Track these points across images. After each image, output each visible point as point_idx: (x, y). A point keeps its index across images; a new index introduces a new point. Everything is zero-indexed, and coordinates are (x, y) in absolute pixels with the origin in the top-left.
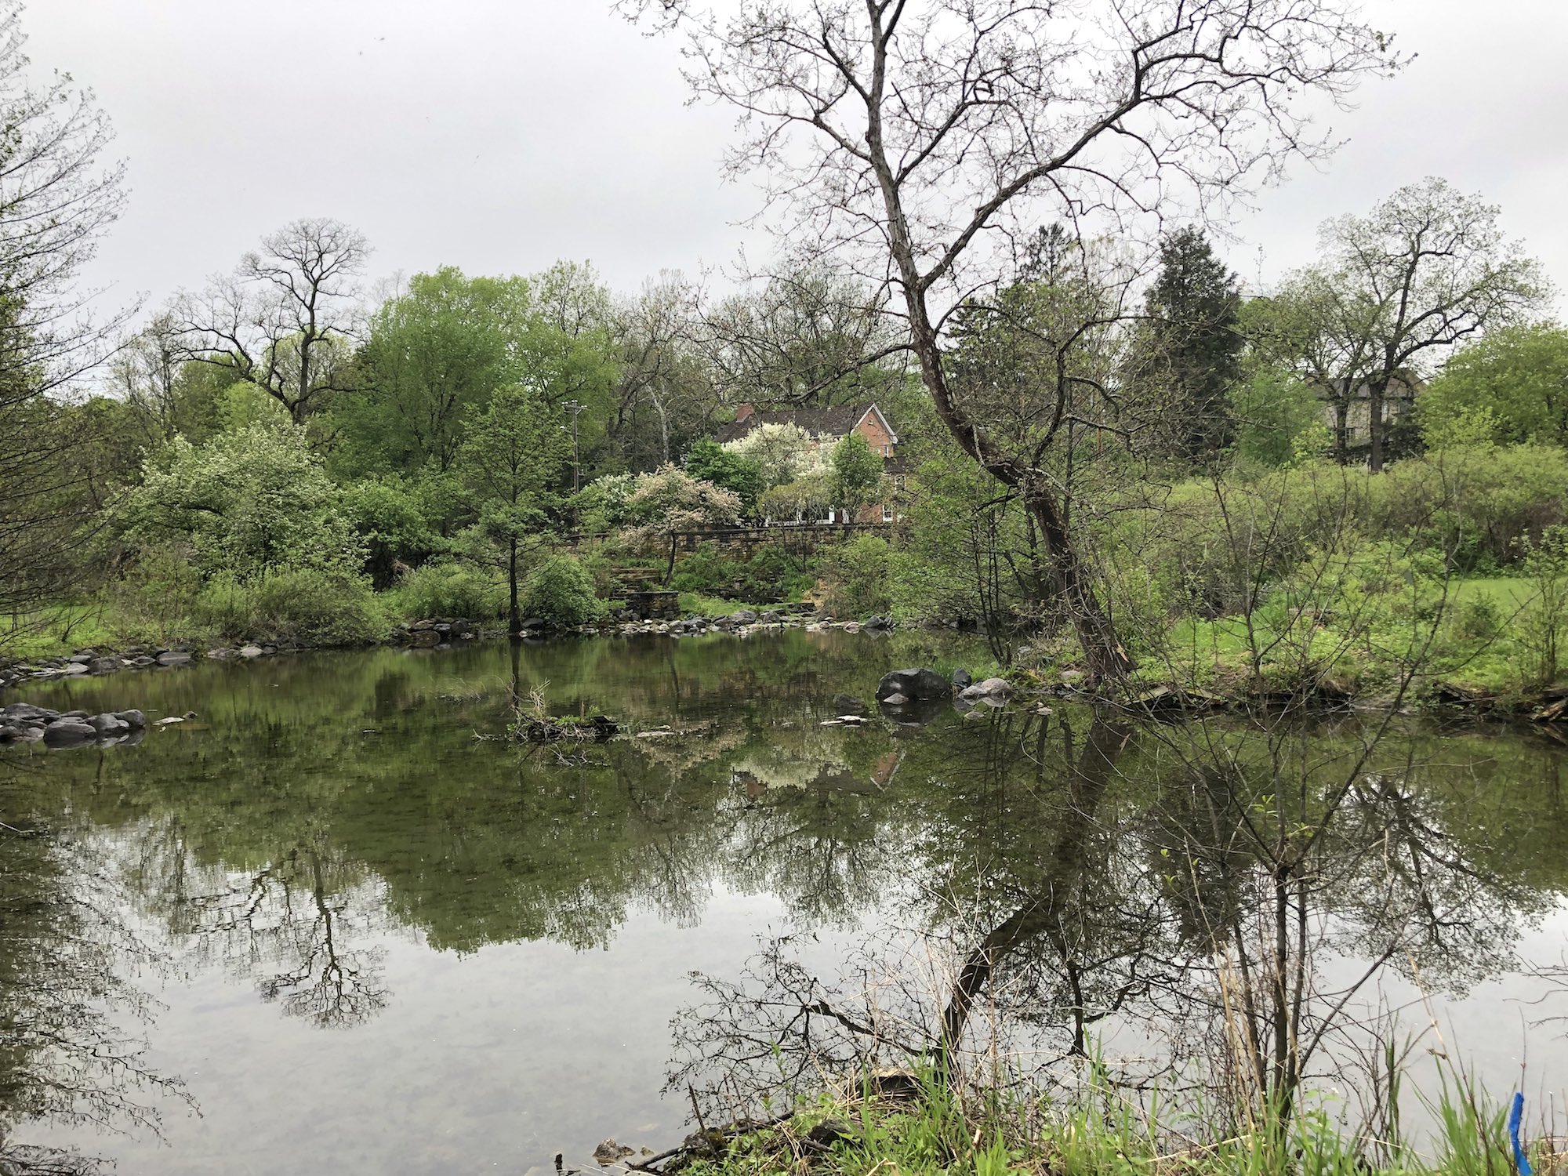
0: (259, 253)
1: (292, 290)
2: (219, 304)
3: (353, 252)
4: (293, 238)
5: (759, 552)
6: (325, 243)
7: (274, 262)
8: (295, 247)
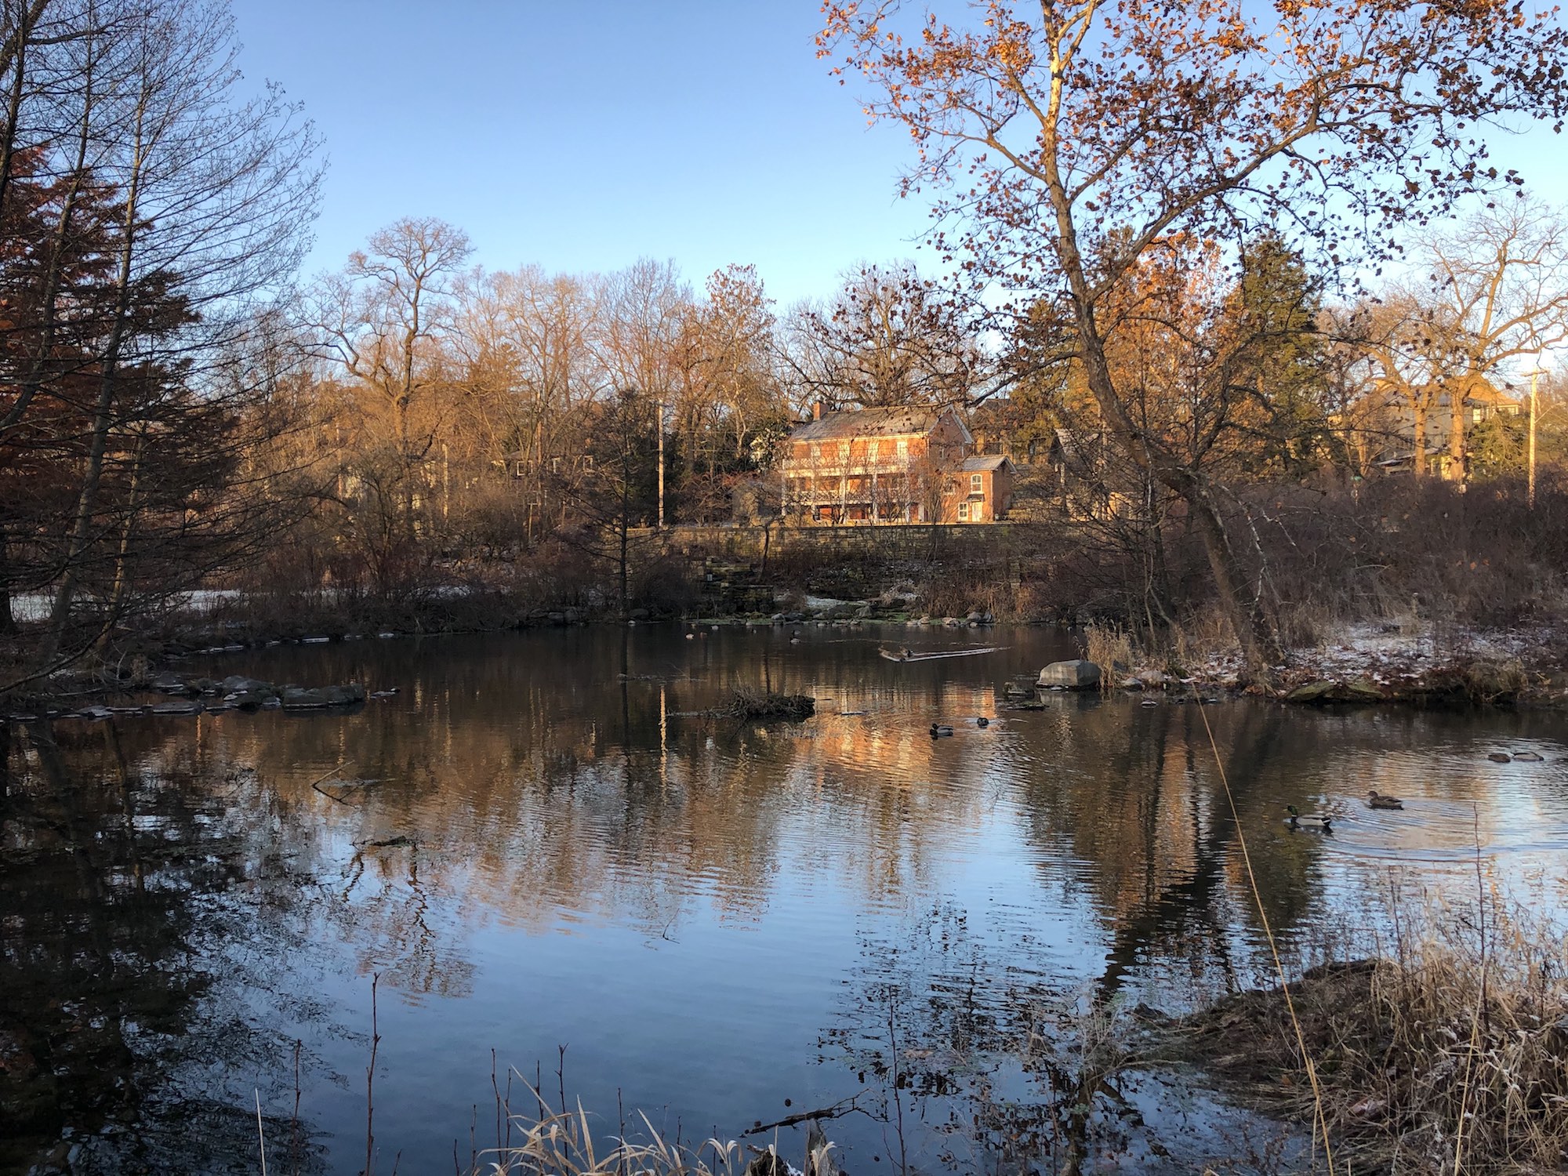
0: (365, 252)
1: (397, 285)
2: (328, 300)
3: (458, 248)
4: (397, 237)
5: (848, 549)
6: (429, 241)
7: (381, 259)
8: (401, 246)
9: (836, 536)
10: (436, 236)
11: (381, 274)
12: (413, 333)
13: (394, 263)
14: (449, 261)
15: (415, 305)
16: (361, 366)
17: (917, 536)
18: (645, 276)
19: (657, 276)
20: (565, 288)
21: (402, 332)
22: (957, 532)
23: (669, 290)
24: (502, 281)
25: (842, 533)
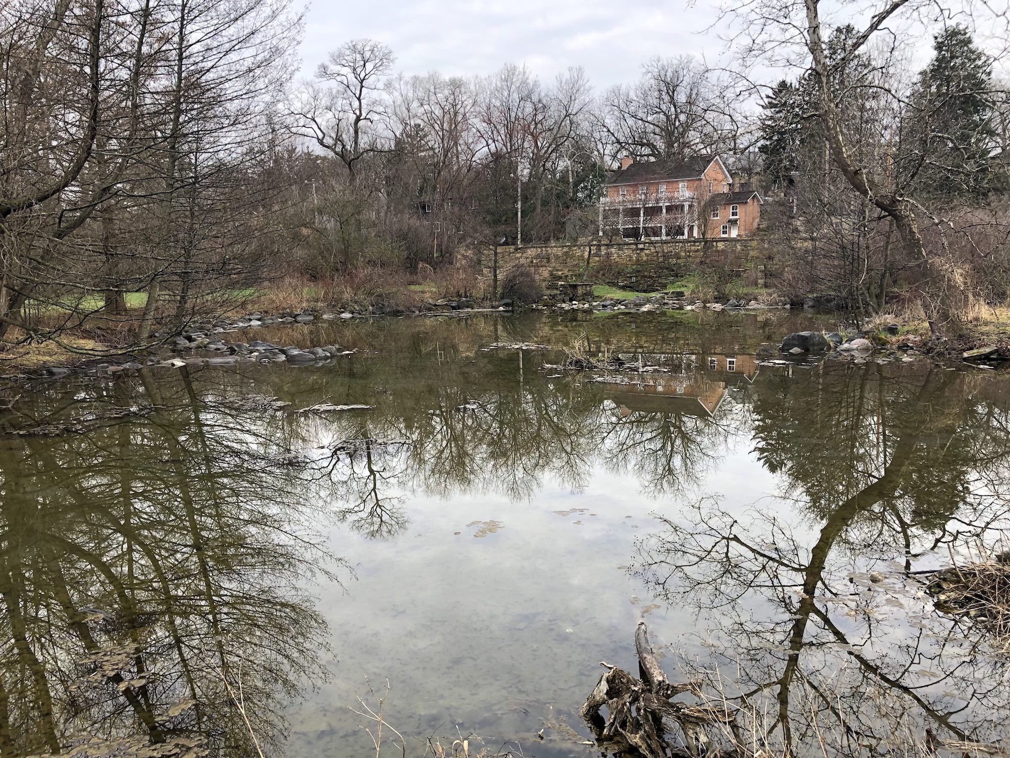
0: (327, 63)
1: (348, 87)
2: (305, 97)
3: (385, 59)
4: (348, 52)
5: (645, 258)
6: (367, 55)
7: (337, 68)
8: (349, 58)
9: (638, 249)
10: (372, 51)
11: (339, 78)
12: (358, 119)
13: (347, 71)
14: (381, 68)
15: (359, 99)
16: (328, 141)
17: (693, 248)
18: (509, 75)
19: (517, 73)
20: (456, 85)
21: (352, 118)
22: (721, 245)
23: (524, 82)
24: (416, 82)
25: (641, 246)
